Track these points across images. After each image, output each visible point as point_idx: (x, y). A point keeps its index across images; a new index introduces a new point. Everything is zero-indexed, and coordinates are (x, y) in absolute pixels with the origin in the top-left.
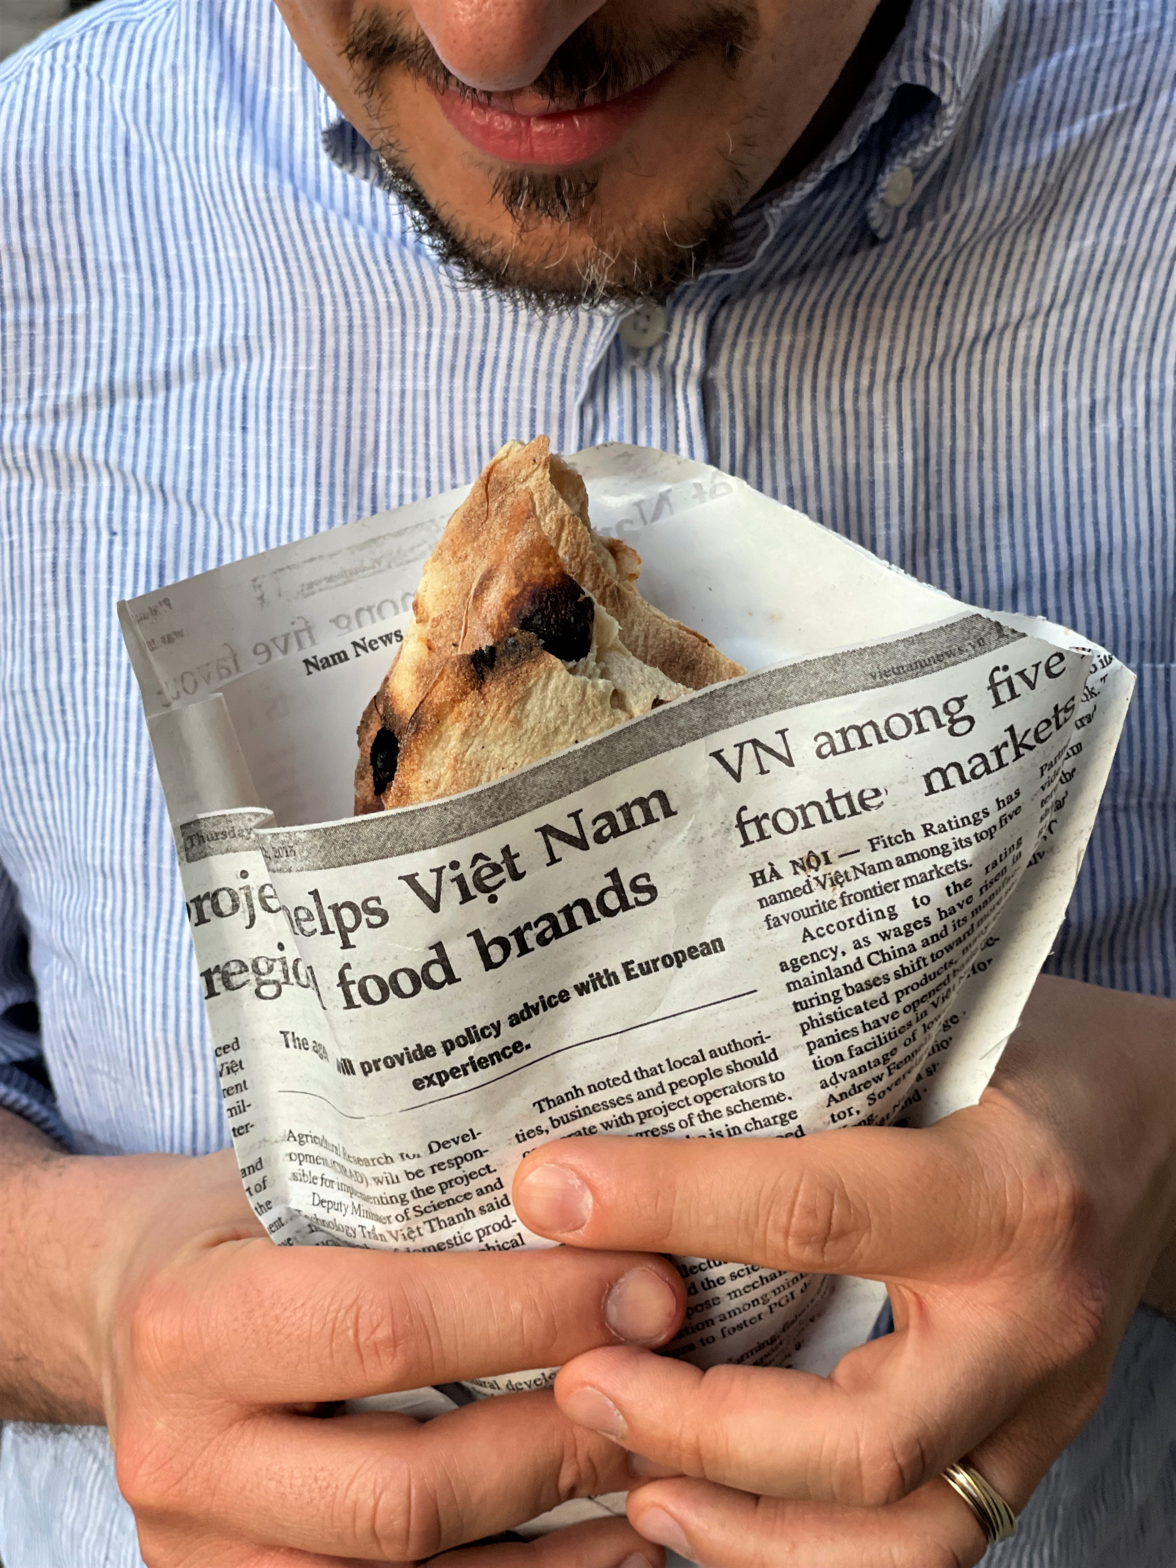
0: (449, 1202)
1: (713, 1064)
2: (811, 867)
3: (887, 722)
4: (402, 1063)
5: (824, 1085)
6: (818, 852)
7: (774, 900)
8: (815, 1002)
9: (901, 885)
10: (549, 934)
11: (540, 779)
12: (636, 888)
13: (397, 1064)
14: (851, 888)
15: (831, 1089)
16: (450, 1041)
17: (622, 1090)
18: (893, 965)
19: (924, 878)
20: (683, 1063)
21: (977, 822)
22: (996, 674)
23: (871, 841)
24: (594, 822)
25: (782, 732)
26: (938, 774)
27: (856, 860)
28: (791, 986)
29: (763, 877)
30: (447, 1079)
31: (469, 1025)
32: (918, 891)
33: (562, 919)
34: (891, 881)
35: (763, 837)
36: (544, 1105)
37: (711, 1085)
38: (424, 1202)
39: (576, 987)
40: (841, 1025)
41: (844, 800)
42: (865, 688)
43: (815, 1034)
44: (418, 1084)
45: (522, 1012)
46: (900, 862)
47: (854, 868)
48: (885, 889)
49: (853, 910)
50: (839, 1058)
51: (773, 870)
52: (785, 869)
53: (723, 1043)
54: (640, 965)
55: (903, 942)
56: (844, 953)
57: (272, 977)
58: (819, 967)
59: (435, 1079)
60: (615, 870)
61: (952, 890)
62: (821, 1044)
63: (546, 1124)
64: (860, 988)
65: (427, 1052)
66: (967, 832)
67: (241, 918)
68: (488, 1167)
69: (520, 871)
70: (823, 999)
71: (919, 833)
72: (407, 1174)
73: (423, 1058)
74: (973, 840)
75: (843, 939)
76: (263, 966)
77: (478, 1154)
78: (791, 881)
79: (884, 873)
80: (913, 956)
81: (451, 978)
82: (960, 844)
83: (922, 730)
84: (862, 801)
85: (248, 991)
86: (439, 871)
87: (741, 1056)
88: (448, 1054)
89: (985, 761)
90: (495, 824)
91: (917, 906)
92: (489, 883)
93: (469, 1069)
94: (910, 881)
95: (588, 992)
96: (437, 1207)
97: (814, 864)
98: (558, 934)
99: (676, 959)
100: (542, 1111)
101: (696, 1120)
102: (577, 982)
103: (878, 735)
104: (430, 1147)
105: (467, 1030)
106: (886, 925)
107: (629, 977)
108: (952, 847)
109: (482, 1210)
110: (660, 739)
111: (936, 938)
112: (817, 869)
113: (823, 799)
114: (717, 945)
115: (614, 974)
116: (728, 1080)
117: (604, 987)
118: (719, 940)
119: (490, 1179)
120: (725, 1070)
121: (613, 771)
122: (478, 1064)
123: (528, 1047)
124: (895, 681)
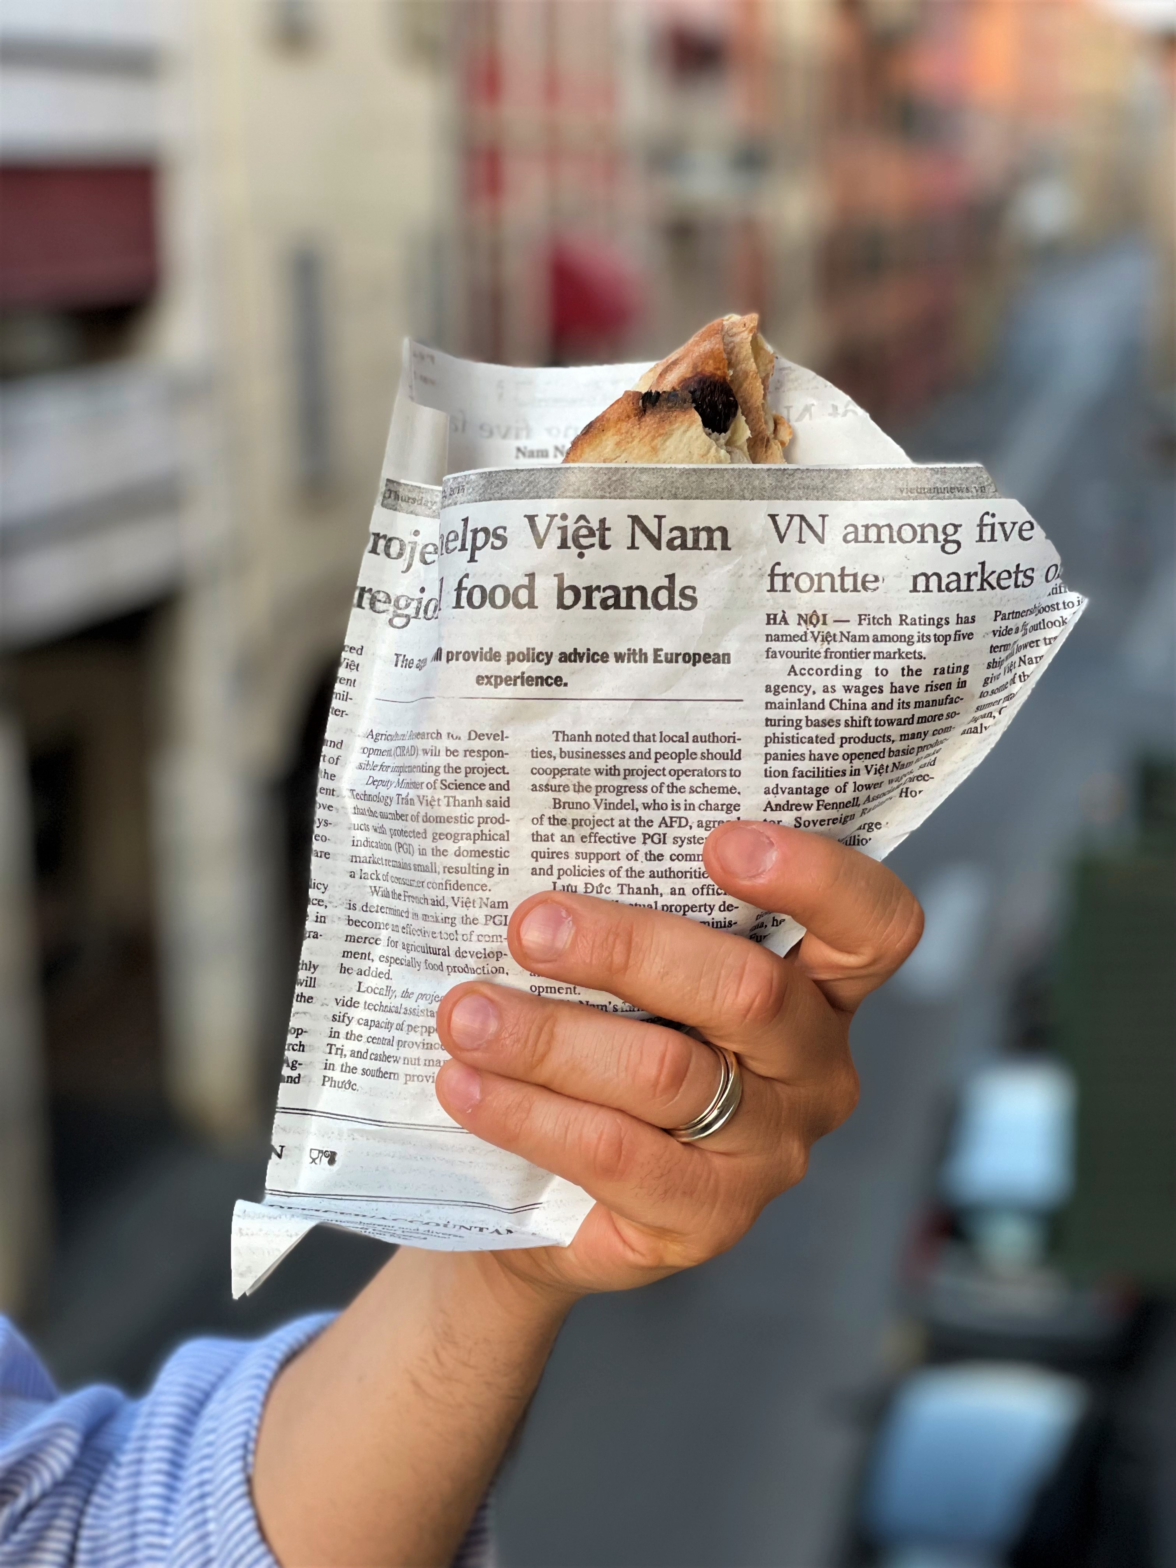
0: (469, 786)
1: (693, 747)
2: (811, 623)
3: (900, 528)
4: (475, 660)
5: (767, 792)
6: (820, 613)
7: (777, 638)
8: (782, 723)
9: (871, 656)
10: (611, 602)
11: (644, 478)
12: (683, 595)
13: (471, 660)
14: (835, 647)
15: (771, 797)
16: (513, 653)
17: (620, 747)
18: (845, 715)
19: (889, 656)
20: (671, 739)
21: (939, 625)
22: (986, 516)
23: (860, 616)
24: (671, 530)
25: (823, 517)
26: (923, 578)
27: (844, 628)
28: (769, 705)
29: (775, 619)
30: (501, 684)
31: (531, 646)
32: (882, 664)
33: (623, 595)
34: (865, 651)
35: (785, 589)
36: (561, 735)
37: (686, 764)
38: (450, 778)
39: (615, 654)
40: (795, 748)
41: (851, 578)
42: (893, 498)
43: (774, 748)
44: (479, 679)
45: (571, 654)
46: (876, 640)
47: (842, 633)
48: (859, 655)
49: (831, 663)
50: (784, 774)
51: (784, 617)
52: (792, 618)
53: (705, 732)
54: (666, 654)
55: (858, 698)
56: (814, 693)
57: (406, 612)
58: (793, 697)
59: (493, 680)
60: (673, 575)
61: (906, 672)
62: (776, 757)
63: (556, 752)
64: (817, 724)
65: (495, 656)
66: (930, 630)
67: (402, 563)
68: (504, 768)
69: (607, 543)
70: (789, 723)
71: (896, 620)
72: (447, 750)
73: (491, 660)
74: (932, 638)
75: (817, 682)
76: (402, 603)
77: (500, 754)
78: (793, 629)
79: (862, 644)
80: (862, 714)
81: (531, 604)
82: (924, 638)
83: (923, 540)
84: (864, 582)
86: (552, 517)
87: (715, 748)
88: (509, 664)
89: (959, 581)
90: (602, 497)
91: (877, 675)
92: (584, 542)
93: (519, 681)
94: (878, 655)
95: (623, 661)
96: (458, 787)
97: (814, 621)
98: (617, 605)
99: (693, 659)
100: (557, 740)
101: (665, 789)
102: (618, 651)
103: (891, 536)
104: (470, 733)
105: (528, 649)
106: (851, 681)
107: (656, 661)
108: (916, 639)
109: (488, 803)
110: (737, 489)
111: (883, 706)
112: (815, 626)
113: (836, 573)
114: (725, 658)
115: (645, 654)
116: (699, 764)
117: (635, 661)
118: (728, 655)
119: (501, 779)
120: (699, 756)
121: (697, 498)
122: (528, 680)
123: (566, 685)
124: (915, 498)
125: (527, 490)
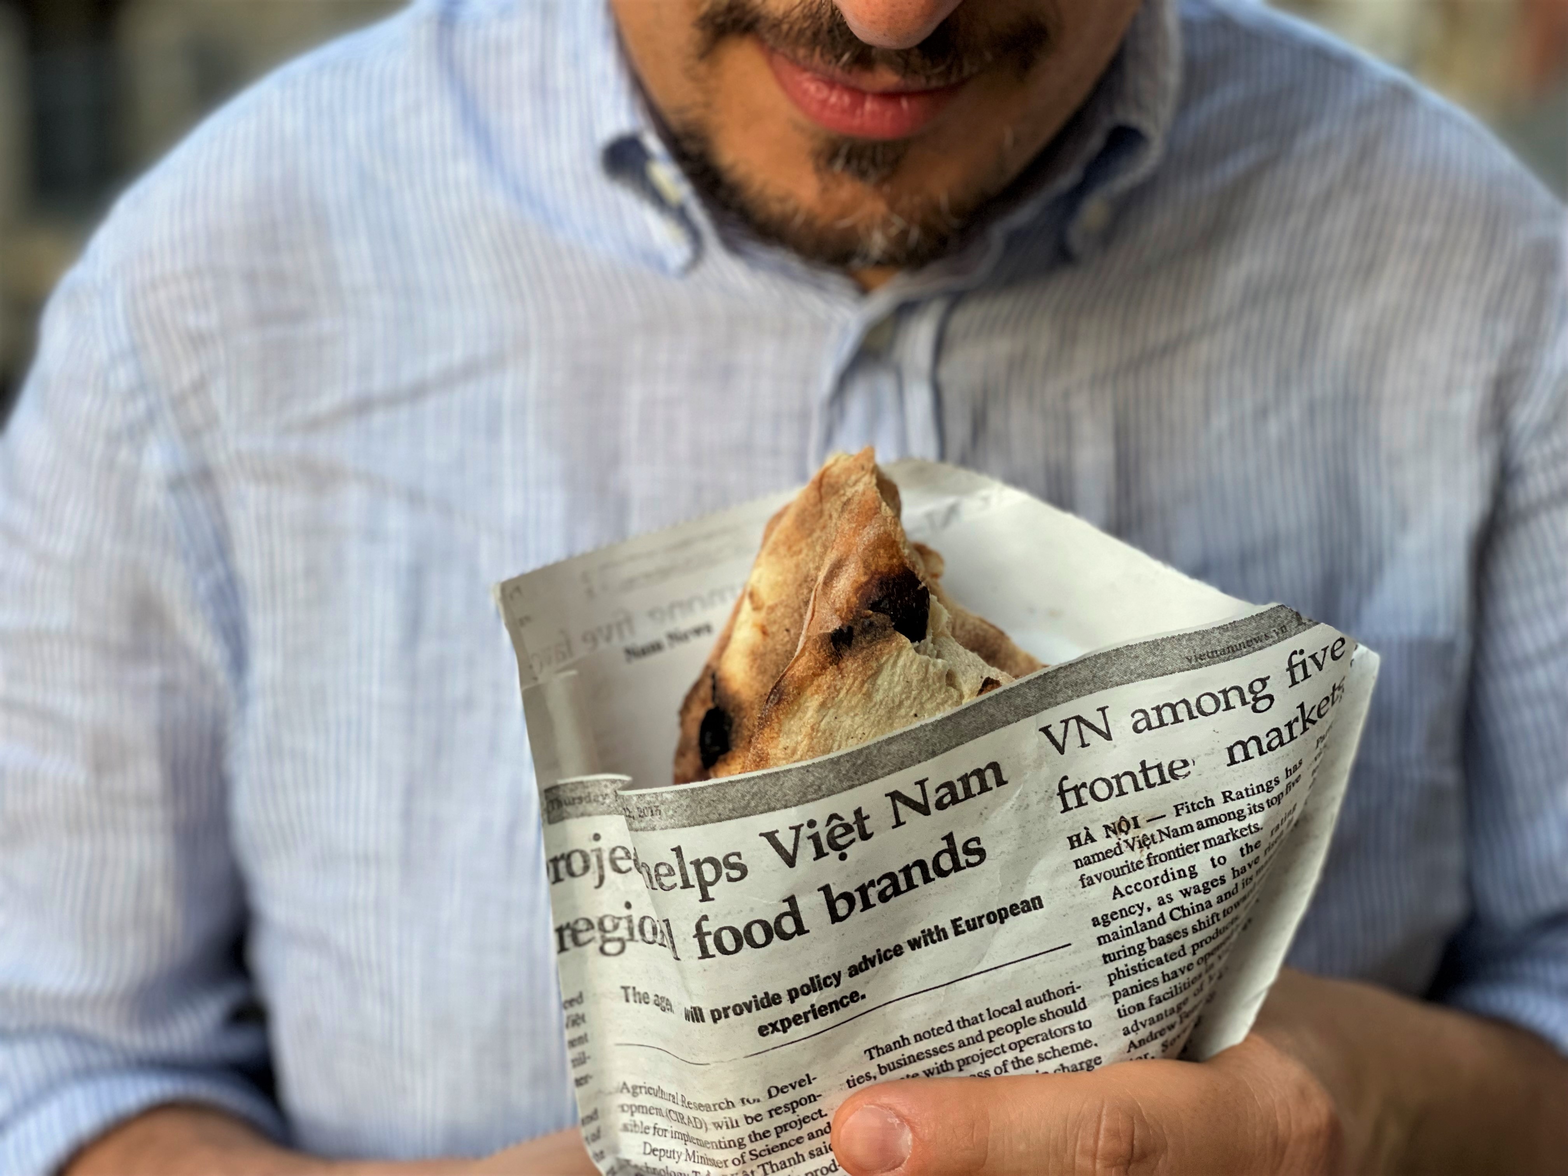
0: (783, 1146)
1: (1028, 1013)
2: (1121, 831)
3: (1198, 700)
4: (750, 1011)
5: (1126, 1032)
6: (1128, 817)
7: (1088, 861)
8: (1122, 954)
9: (1201, 846)
10: (889, 892)
11: (894, 748)
12: (967, 851)
13: (745, 1012)
14: (1157, 849)
15: (1132, 1036)
16: (795, 990)
17: (944, 1039)
18: (1190, 921)
19: (1222, 841)
20: (1001, 1012)
21: (1269, 789)
22: (1294, 657)
23: (1176, 807)
24: (937, 790)
25: (1102, 710)
26: (1240, 747)
27: (1161, 825)
28: (1102, 940)
29: (1079, 840)
30: (790, 1025)
31: (813, 975)
32: (1217, 852)
33: (901, 878)
34: (1192, 842)
35: (1080, 804)
36: (874, 1052)
37: (1025, 1033)
38: (760, 1145)
39: (909, 942)
40: (1144, 976)
41: (1156, 770)
42: (1181, 670)
43: (1121, 984)
44: (762, 1031)
45: (860, 964)
46: (1201, 826)
47: (1160, 831)
48: (1186, 850)
49: (1158, 870)
50: (1140, 1007)
51: (1088, 834)
52: (1098, 833)
53: (1038, 993)
54: (967, 922)
55: (1201, 898)
56: (1149, 909)
57: (617, 934)
58: (1127, 922)
59: (779, 1026)
60: (951, 834)
61: (1245, 851)
62: (1126, 993)
63: (874, 1071)
64: (1162, 942)
65: (773, 1000)
66: (1260, 799)
67: (591, 878)
68: (820, 1111)
69: (869, 832)
70: (1130, 951)
71: (1218, 799)
72: (746, 1118)
73: (769, 1005)
74: (1266, 806)
75: (1148, 897)
76: (608, 924)
77: (812, 1098)
78: (1104, 844)
79: (1186, 836)
80: (1209, 912)
81: (800, 930)
82: (1253, 810)
83: (1229, 707)
84: (1171, 771)
85: (593, 947)
86: (797, 829)
87: (1054, 1005)
88: (792, 1001)
89: (1280, 735)
90: (851, 787)
91: (1214, 866)
92: (841, 841)
93: (810, 1016)
94: (1209, 843)
95: (920, 947)
96: (771, 1151)
97: (1124, 828)
98: (897, 892)
99: (999, 916)
100: (872, 1058)
101: (1010, 1067)
102: (910, 938)
103: (1190, 712)
104: (769, 1092)
105: (811, 979)
106: (1187, 883)
107: (957, 933)
108: (1247, 811)
109: (812, 1154)
111: (1229, 895)
112: (1126, 833)
113: (1136, 769)
114: (1036, 903)
115: (943, 930)
116: (1041, 1028)
117: (934, 942)
118: (1038, 898)
119: (821, 1124)
120: (1038, 1019)
122: (818, 1012)
123: (863, 997)
124: (1208, 664)
125: (753, 804)
